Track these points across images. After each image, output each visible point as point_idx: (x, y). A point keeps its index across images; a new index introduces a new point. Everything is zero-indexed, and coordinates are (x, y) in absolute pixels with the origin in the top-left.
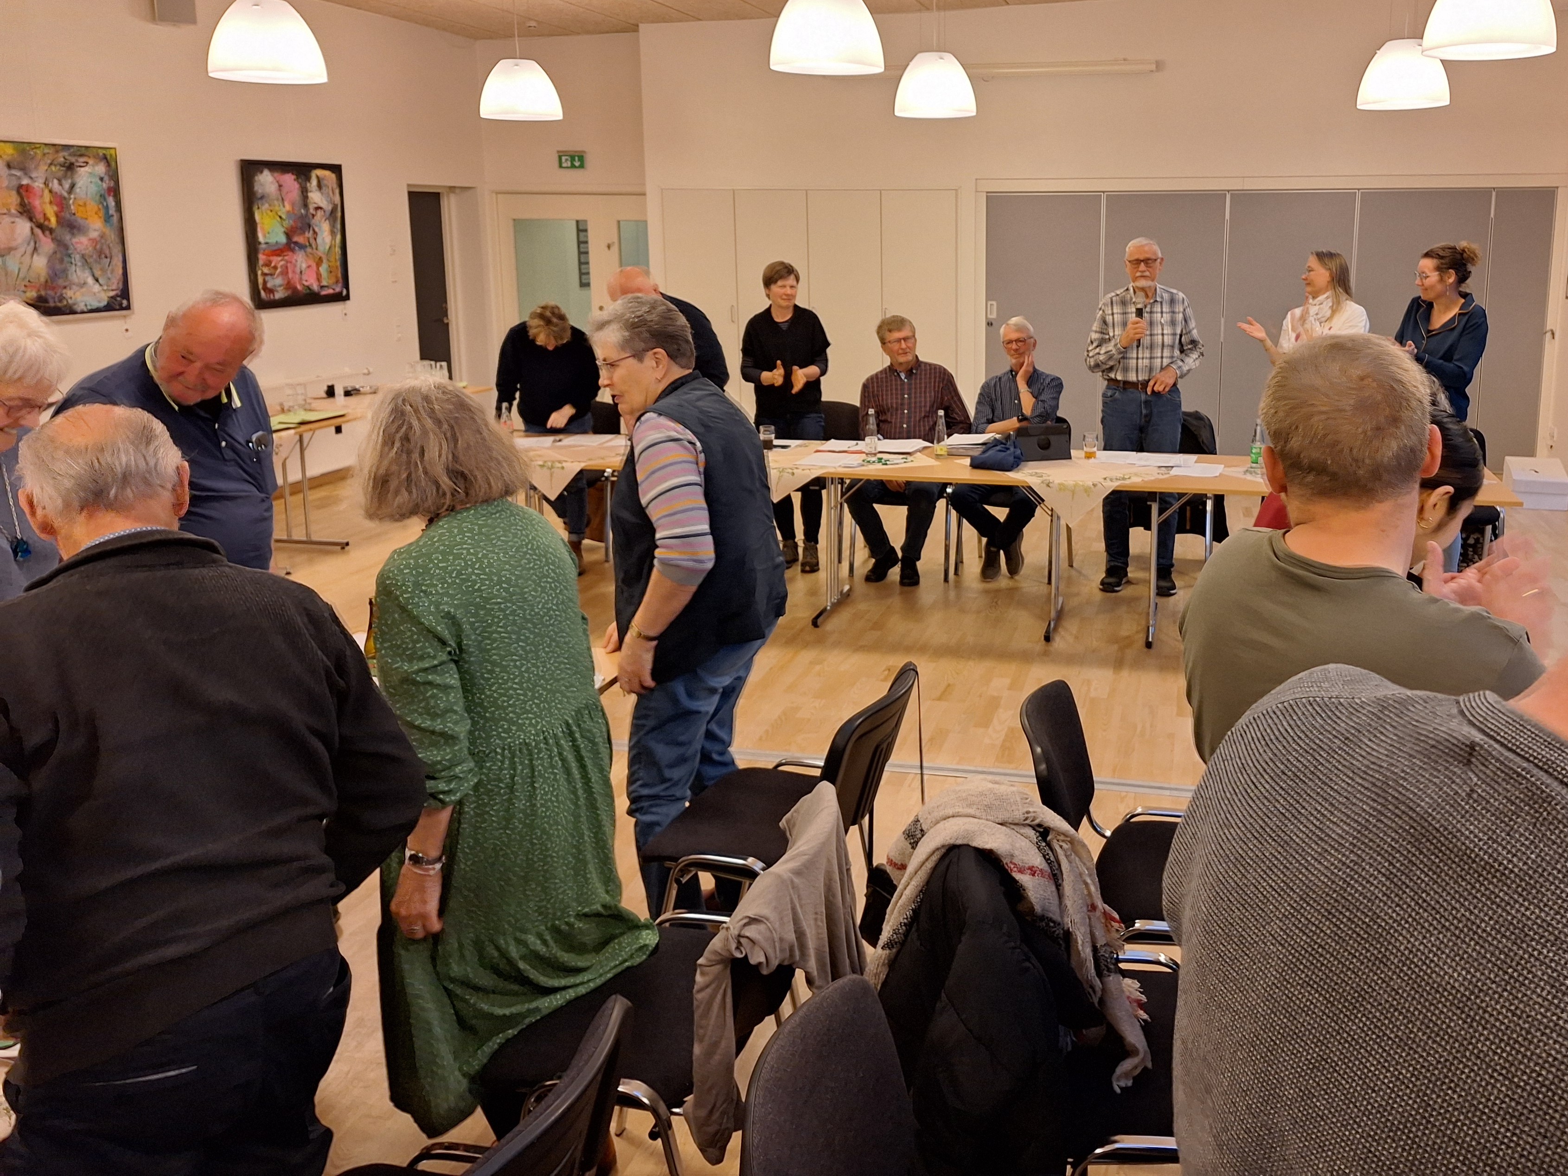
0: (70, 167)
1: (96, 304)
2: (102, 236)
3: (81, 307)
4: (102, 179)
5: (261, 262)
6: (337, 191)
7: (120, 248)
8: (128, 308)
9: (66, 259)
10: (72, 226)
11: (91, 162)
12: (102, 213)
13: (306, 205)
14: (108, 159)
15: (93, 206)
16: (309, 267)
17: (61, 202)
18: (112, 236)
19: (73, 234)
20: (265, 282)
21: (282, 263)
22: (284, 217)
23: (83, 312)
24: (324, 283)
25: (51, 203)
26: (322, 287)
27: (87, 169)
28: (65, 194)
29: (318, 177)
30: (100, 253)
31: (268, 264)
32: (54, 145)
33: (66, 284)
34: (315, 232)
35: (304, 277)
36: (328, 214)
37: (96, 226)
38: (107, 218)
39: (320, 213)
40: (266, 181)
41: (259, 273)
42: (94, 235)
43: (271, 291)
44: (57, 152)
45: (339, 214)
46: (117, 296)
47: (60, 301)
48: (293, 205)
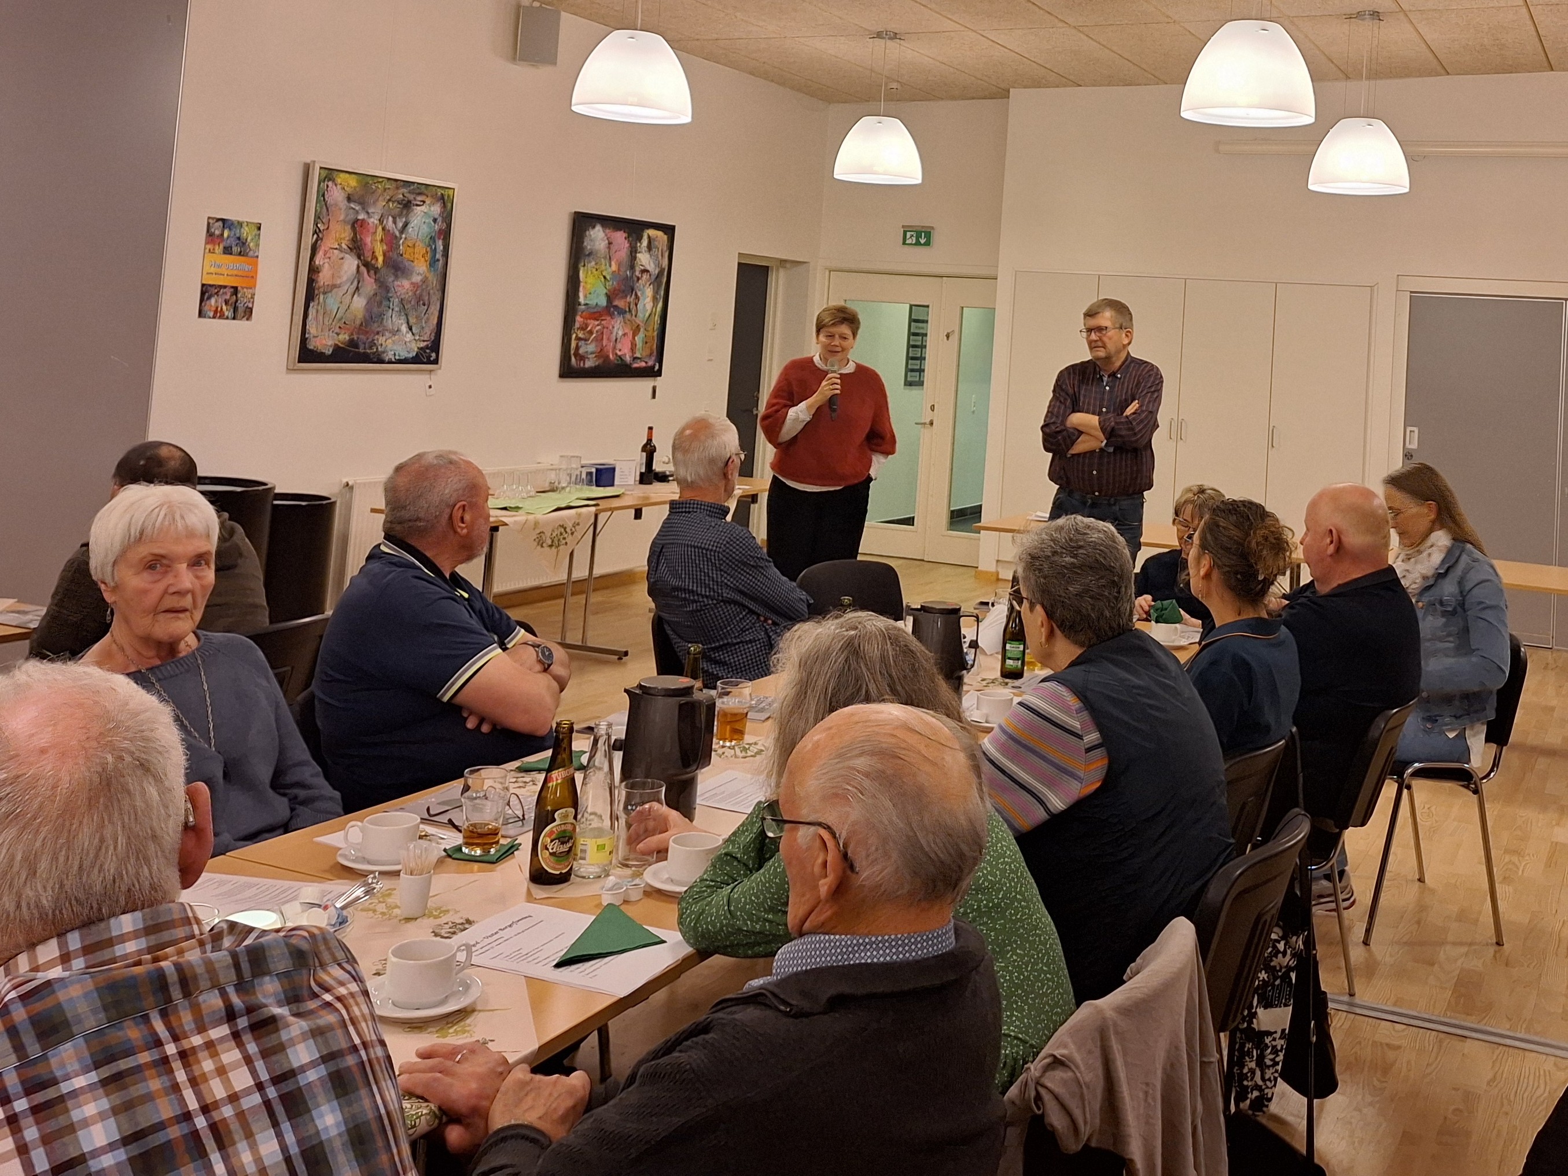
0: (407, 206)
1: (404, 354)
2: (425, 281)
3: (390, 356)
4: (435, 220)
5: (577, 325)
6: (666, 255)
7: (439, 295)
8: (436, 362)
9: (385, 303)
10: (397, 267)
11: (428, 201)
12: (428, 257)
13: (632, 267)
14: (445, 199)
15: (421, 248)
16: (624, 335)
17: (391, 241)
18: (434, 280)
19: (396, 277)
20: (577, 348)
21: (598, 328)
22: (608, 277)
23: (390, 362)
24: (638, 355)
25: (382, 241)
26: (635, 358)
27: (423, 208)
28: (397, 234)
29: (649, 237)
30: (419, 299)
31: (583, 328)
32: (396, 180)
33: (380, 329)
34: (637, 298)
35: (619, 346)
36: (653, 278)
37: (420, 268)
38: (433, 262)
39: (645, 276)
40: (597, 237)
41: (574, 336)
42: (417, 279)
43: (582, 358)
44: (397, 188)
45: (665, 280)
46: (427, 347)
47: (371, 348)
48: (619, 265)
